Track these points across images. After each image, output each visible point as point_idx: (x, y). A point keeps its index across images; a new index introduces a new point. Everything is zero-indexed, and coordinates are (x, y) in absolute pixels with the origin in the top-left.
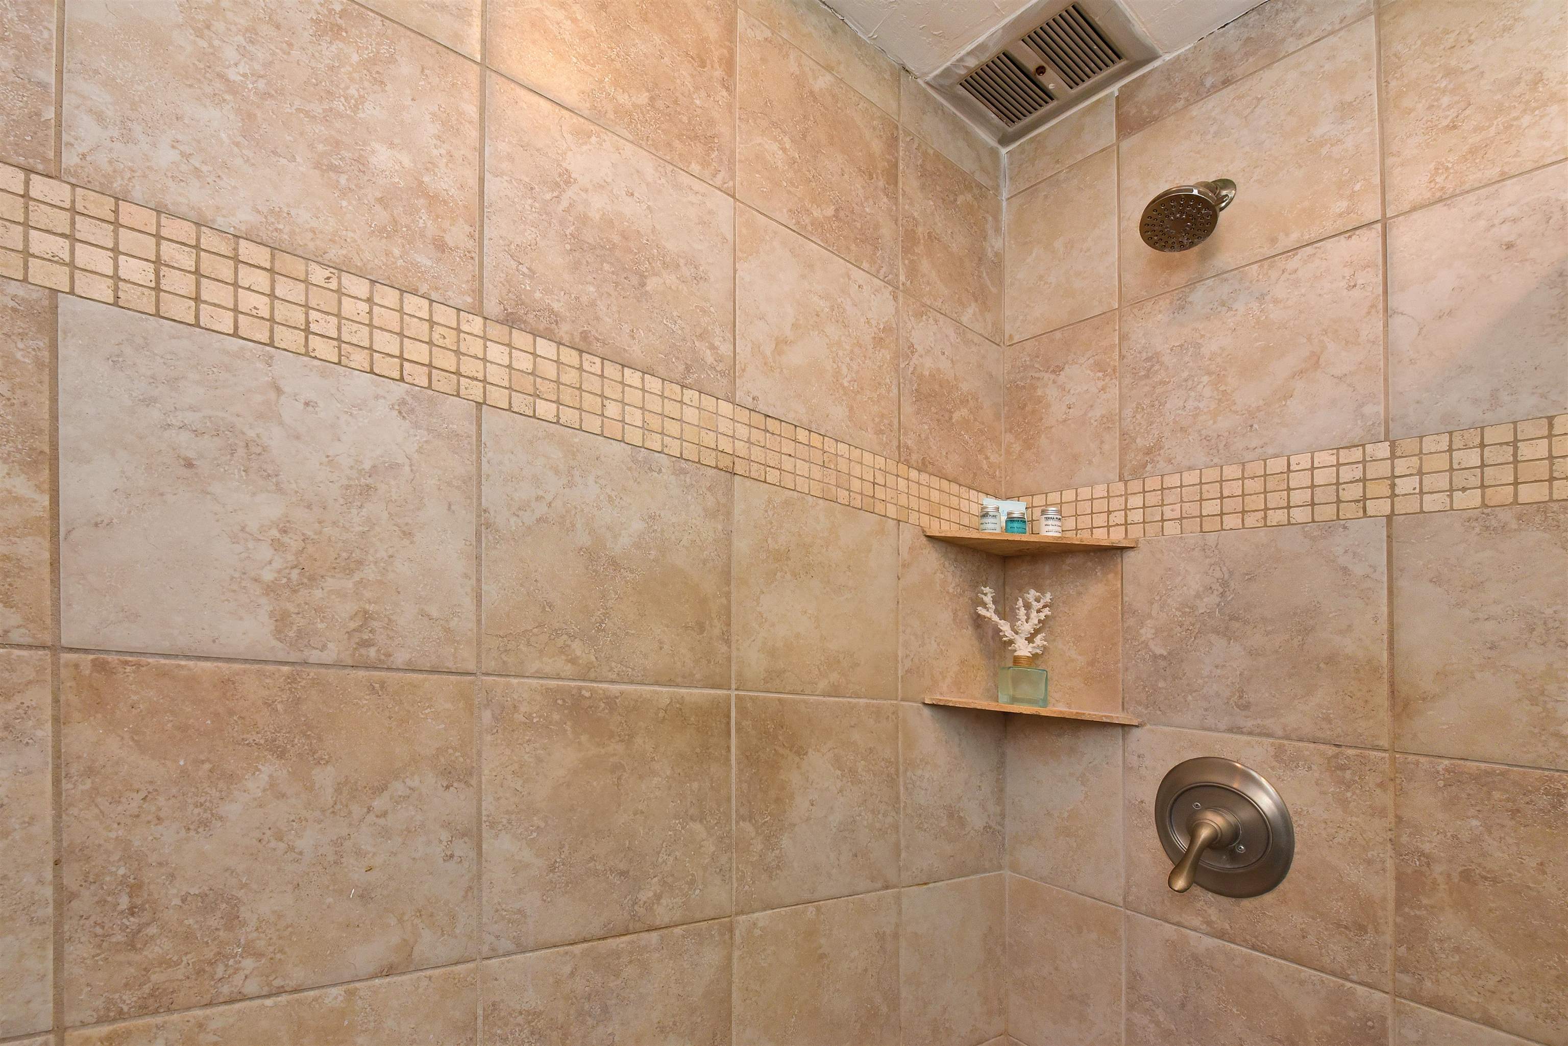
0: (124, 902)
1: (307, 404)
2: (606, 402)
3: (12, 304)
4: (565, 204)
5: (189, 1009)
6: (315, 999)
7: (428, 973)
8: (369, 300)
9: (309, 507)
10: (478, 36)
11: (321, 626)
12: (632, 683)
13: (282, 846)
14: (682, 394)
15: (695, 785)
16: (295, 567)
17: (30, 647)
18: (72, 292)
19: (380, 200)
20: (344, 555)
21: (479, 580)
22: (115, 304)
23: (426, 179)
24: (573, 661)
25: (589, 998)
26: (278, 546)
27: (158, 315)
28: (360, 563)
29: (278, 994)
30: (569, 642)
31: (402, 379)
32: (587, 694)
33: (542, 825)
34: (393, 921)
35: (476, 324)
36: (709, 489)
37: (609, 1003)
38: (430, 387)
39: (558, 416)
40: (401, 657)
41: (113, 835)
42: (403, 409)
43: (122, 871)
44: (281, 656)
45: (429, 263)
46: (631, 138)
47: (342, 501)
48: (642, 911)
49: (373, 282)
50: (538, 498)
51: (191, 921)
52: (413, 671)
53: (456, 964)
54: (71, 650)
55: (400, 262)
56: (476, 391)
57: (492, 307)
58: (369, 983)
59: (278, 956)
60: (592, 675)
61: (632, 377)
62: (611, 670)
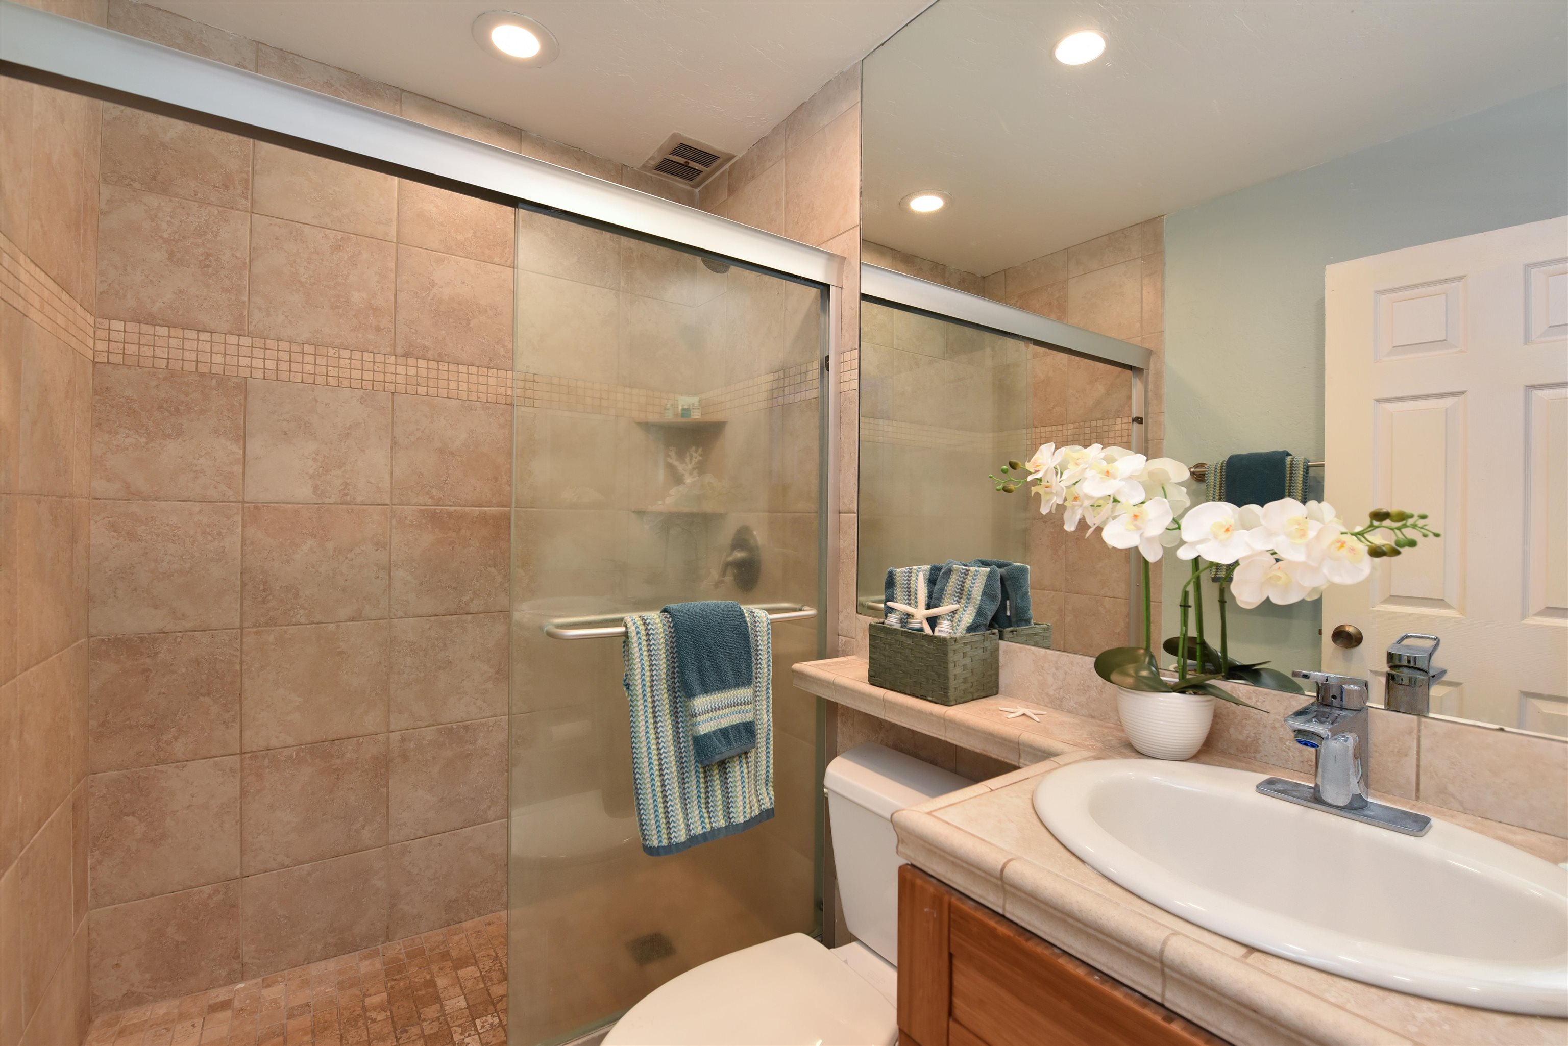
0: (262, 587)
1: (326, 404)
2: (450, 382)
3: (233, 385)
4: (431, 296)
5: (282, 625)
6: (325, 627)
7: (368, 622)
8: (350, 358)
9: (326, 444)
10: (395, 230)
11: (329, 489)
12: (460, 506)
13: (314, 570)
14: (488, 372)
15: (492, 551)
16: (321, 467)
17: (235, 502)
18: (251, 377)
19: (354, 316)
20: (339, 461)
21: (391, 466)
22: (264, 379)
23: (372, 302)
24: (432, 498)
25: (437, 639)
26: (315, 460)
27: (277, 380)
28: (344, 464)
29: (311, 624)
30: (430, 490)
31: (362, 388)
32: (439, 512)
33: (417, 566)
34: (355, 601)
35: (392, 359)
36: (502, 414)
37: (447, 643)
38: (373, 389)
39: (427, 392)
40: (359, 499)
41: (258, 564)
42: (362, 400)
43: (261, 577)
44: (315, 501)
45: (373, 338)
46: (464, 255)
47: (338, 440)
48: (463, 605)
49: (351, 350)
50: (418, 429)
51: (282, 595)
52: (364, 504)
53: (379, 619)
54: (248, 502)
55: (362, 340)
56: (391, 388)
57: (399, 350)
58: (345, 623)
59: (312, 610)
60: (441, 503)
61: (463, 369)
62: (450, 500)
